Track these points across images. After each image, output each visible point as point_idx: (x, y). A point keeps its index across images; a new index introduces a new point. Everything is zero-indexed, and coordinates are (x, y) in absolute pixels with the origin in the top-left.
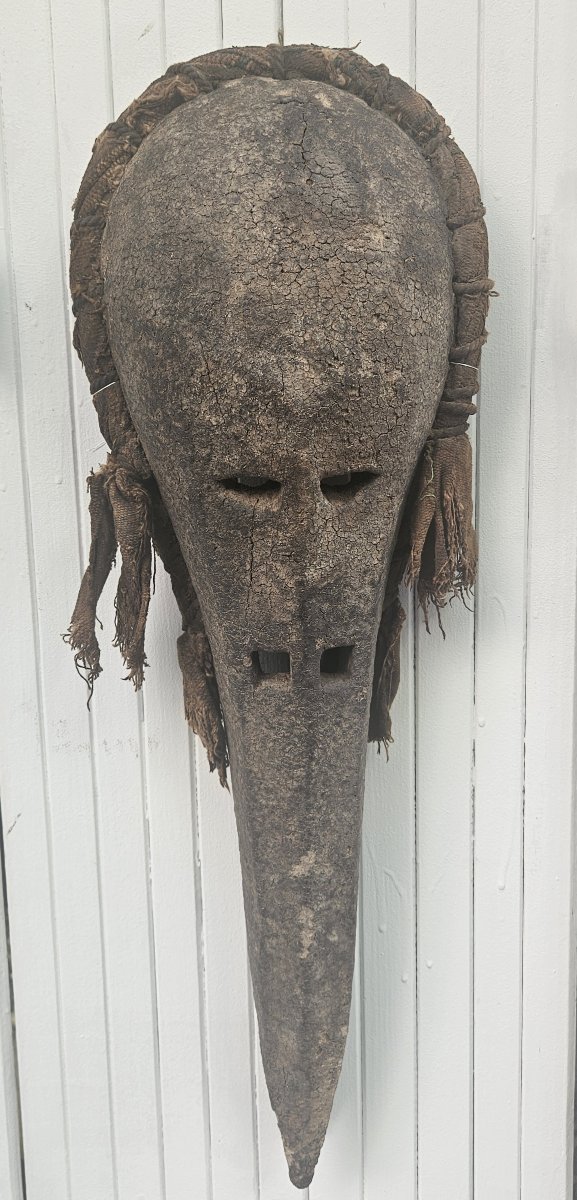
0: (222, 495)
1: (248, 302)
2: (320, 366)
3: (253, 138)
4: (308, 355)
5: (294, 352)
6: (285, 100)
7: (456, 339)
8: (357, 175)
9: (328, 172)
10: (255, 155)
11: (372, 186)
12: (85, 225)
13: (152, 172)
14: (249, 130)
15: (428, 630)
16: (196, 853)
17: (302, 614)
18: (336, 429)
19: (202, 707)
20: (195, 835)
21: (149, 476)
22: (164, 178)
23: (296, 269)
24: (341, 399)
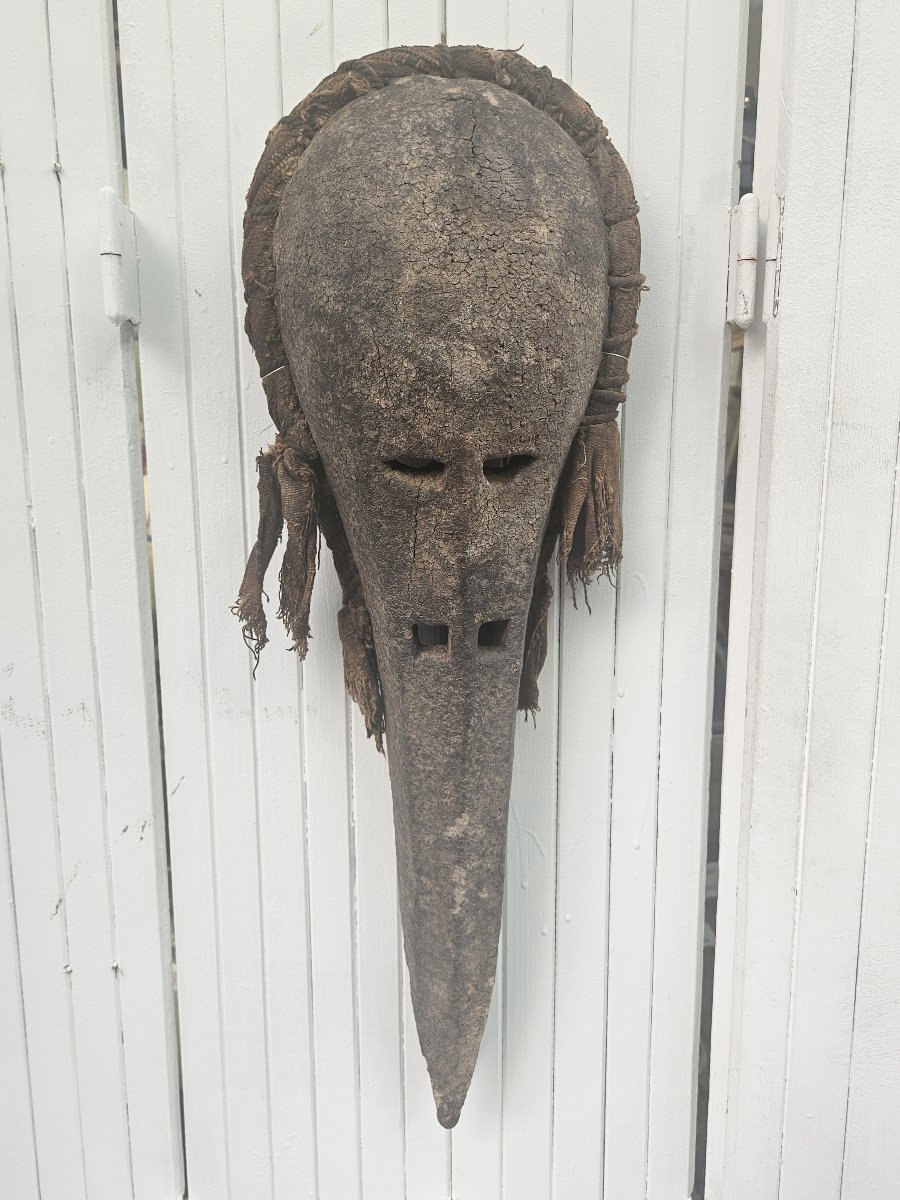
0: (388, 475)
1: (419, 291)
2: (486, 353)
3: (425, 133)
4: (475, 342)
5: (463, 338)
6: (455, 97)
7: (610, 330)
8: (524, 171)
9: (497, 167)
10: (427, 149)
11: (537, 181)
12: (258, 215)
13: (326, 163)
14: (421, 125)
15: (575, 605)
16: (350, 814)
17: (462, 590)
18: (500, 414)
19: (362, 677)
20: (350, 797)
21: (316, 456)
22: (338, 169)
23: (466, 259)
24: (505, 385)
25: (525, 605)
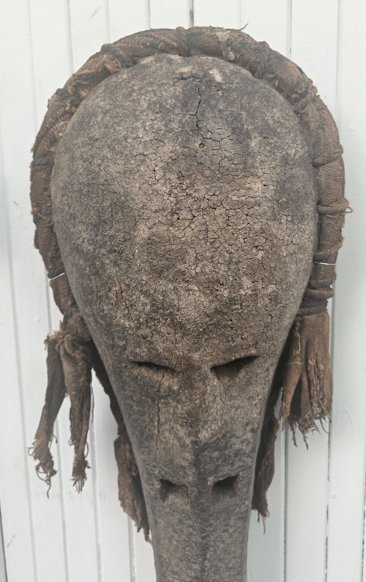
0: (135, 372)
1: (150, 242)
2: (208, 292)
3: (157, 110)
4: (199, 283)
5: (188, 281)
6: (185, 76)
7: (319, 246)
8: (240, 135)
9: (217, 137)
10: (159, 125)
11: (253, 145)
12: (39, 165)
13: (82, 132)
14: (155, 103)
15: (295, 444)
16: (132, 568)
17: (196, 463)
18: (223, 335)
19: (129, 496)
20: (131, 556)
21: (89, 340)
22: (90, 139)
23: (190, 217)
24: (226, 313)
25: (252, 462)
